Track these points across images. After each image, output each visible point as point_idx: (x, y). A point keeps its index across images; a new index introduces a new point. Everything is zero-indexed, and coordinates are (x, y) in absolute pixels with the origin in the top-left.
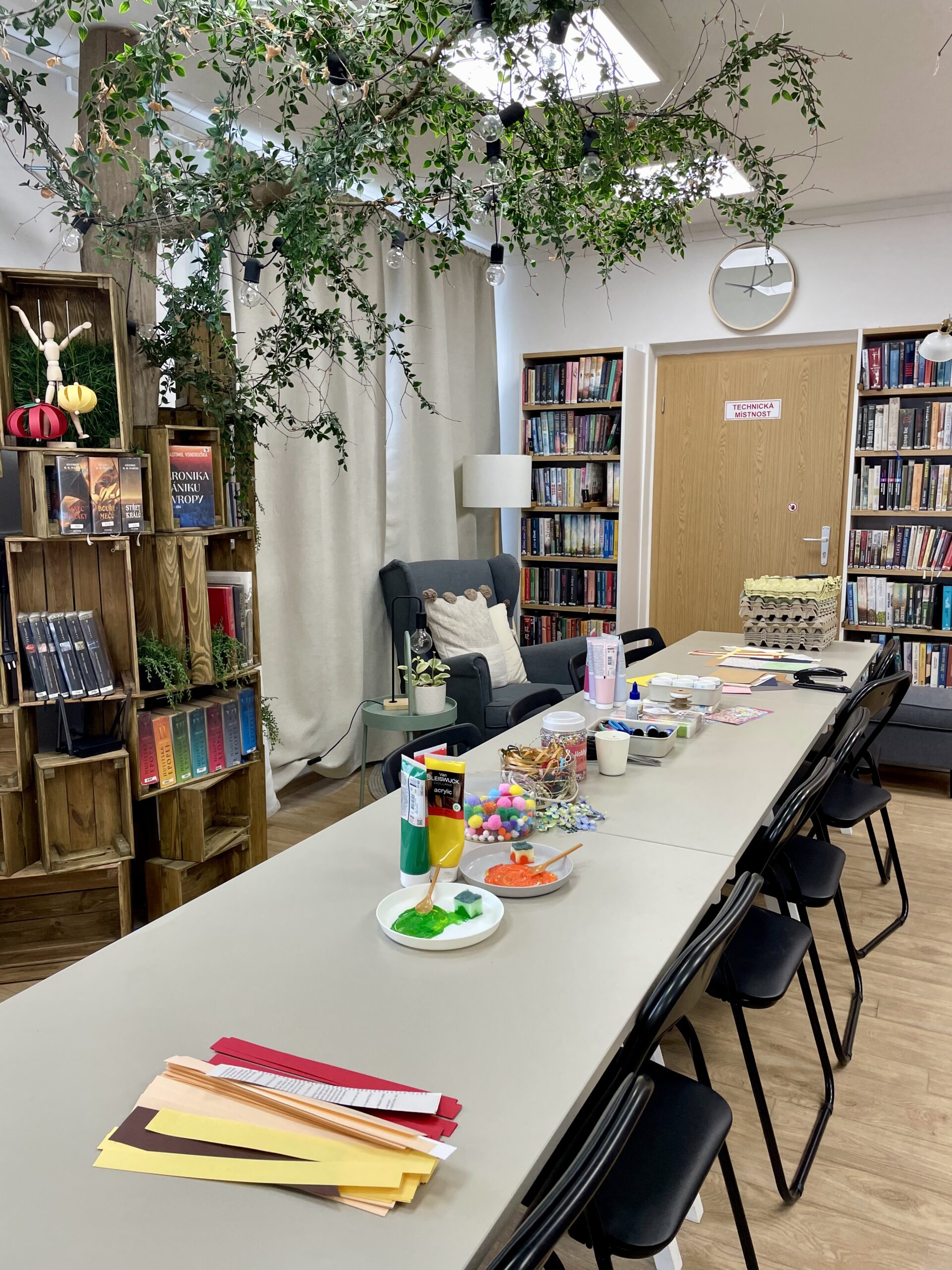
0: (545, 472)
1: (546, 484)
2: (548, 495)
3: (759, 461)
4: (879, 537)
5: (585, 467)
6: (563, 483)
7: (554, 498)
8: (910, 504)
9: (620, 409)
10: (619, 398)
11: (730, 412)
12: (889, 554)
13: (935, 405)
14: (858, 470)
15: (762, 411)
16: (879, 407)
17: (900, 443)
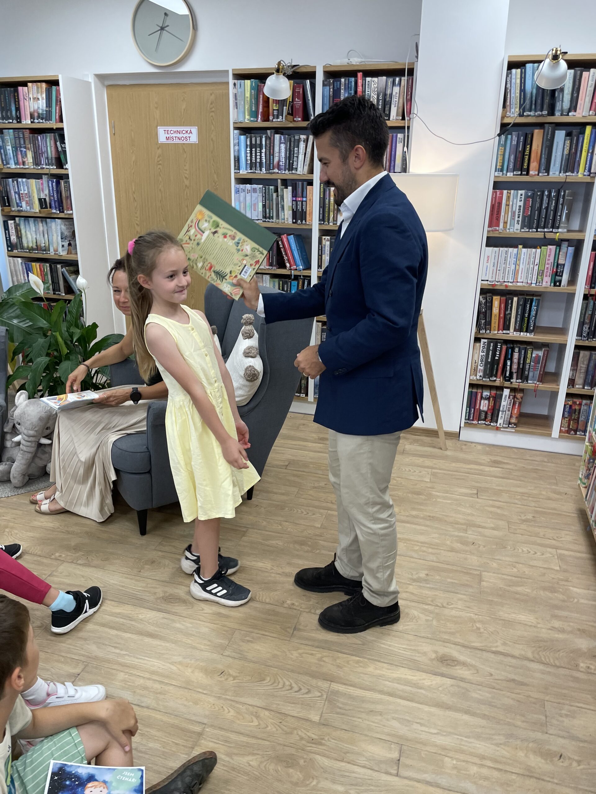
0: (13, 182)
1: (15, 192)
2: (18, 201)
3: (186, 178)
5: (42, 178)
6: (29, 192)
7: (24, 204)
9: (62, 129)
10: (61, 120)
11: (162, 137)
15: (184, 135)
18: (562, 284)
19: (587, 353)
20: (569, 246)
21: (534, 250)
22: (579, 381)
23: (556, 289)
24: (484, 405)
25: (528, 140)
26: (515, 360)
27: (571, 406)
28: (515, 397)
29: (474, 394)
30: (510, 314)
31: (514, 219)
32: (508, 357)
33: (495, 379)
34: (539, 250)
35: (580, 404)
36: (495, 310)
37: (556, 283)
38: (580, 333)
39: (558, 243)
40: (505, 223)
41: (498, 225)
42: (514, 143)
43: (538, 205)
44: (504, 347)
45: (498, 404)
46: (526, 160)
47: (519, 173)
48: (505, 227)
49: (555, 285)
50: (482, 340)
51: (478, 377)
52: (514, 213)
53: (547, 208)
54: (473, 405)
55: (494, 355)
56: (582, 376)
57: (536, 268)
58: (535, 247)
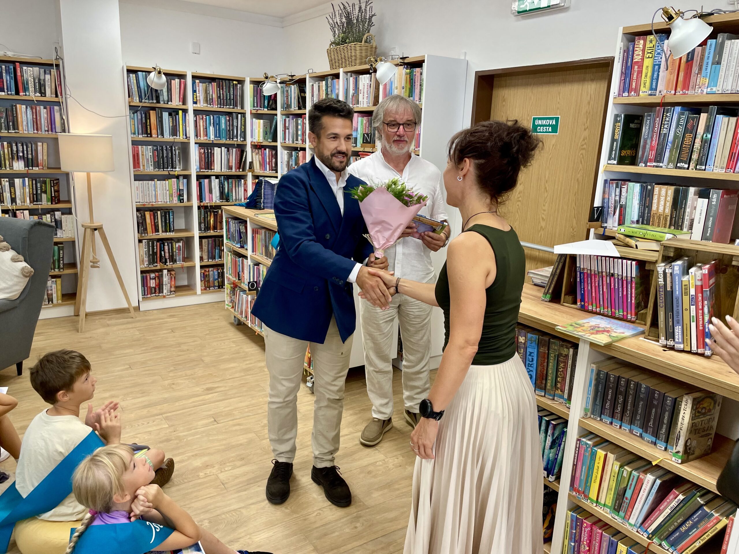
18: (185, 201)
19: (206, 240)
20: (184, 178)
21: (164, 182)
22: (205, 257)
23: (182, 204)
24: (152, 284)
25: (147, 117)
26: (167, 251)
27: (204, 273)
28: (171, 274)
29: (145, 277)
30: (158, 222)
31: (149, 163)
32: (162, 249)
33: (156, 264)
34: (167, 182)
35: (209, 271)
36: (148, 220)
37: (182, 201)
38: (200, 229)
39: (177, 177)
40: (143, 166)
41: (139, 167)
42: (140, 117)
43: (161, 155)
44: (158, 244)
45: (161, 280)
46: (149, 128)
47: (146, 135)
48: (144, 168)
49: (181, 202)
50: (144, 241)
51: (146, 266)
52: (148, 159)
53: (167, 157)
54: (145, 285)
55: (153, 249)
56: (206, 254)
57: (168, 192)
58: (164, 180)
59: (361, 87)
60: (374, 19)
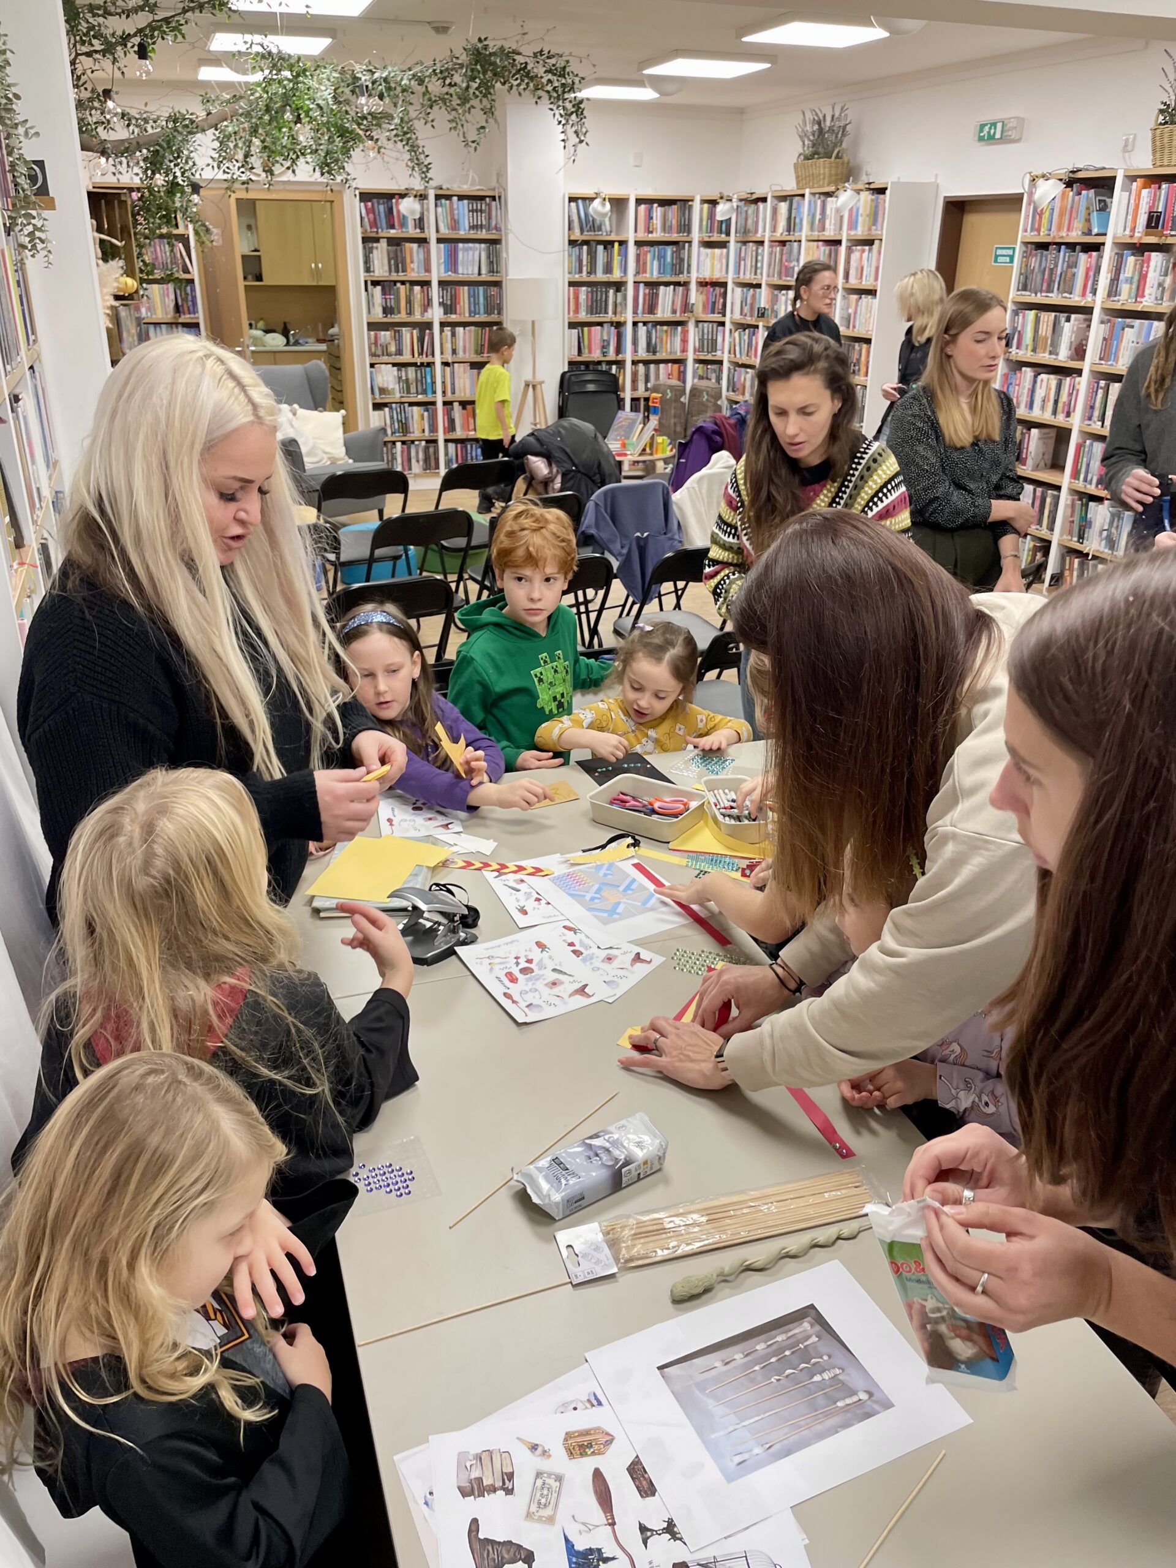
4: (385, 336)
8: (399, 312)
12: (393, 348)
13: (407, 245)
14: (366, 290)
16: (375, 245)
17: (390, 271)
59: (828, 212)
60: (848, 128)
